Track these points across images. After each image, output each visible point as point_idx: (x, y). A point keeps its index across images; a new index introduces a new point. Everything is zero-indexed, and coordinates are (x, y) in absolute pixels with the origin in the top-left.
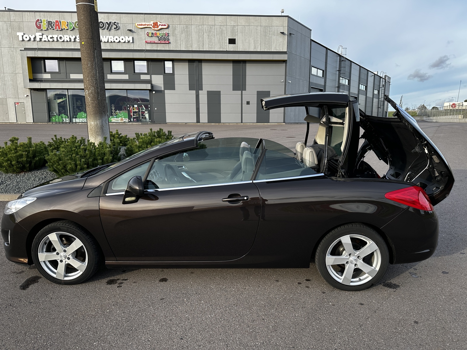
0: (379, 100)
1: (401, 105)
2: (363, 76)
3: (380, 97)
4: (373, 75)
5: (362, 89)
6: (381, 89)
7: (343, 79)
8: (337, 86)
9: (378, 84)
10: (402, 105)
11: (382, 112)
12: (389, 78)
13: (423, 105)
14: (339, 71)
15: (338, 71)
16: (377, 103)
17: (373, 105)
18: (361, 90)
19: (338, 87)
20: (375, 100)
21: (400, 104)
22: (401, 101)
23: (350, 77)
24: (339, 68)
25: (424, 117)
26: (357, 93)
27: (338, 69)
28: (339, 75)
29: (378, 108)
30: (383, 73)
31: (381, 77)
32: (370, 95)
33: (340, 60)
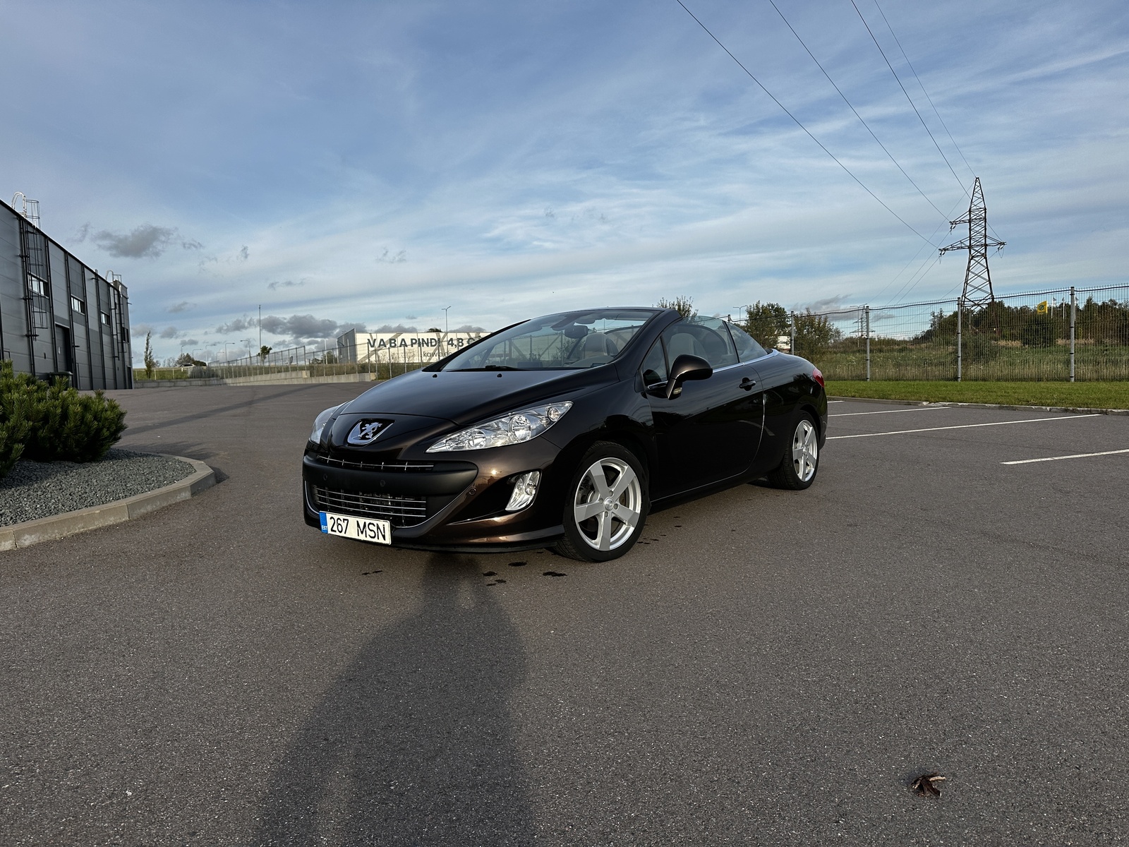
0: (112, 339)
1: (148, 352)
2: (75, 277)
3: (115, 333)
4: (94, 276)
5: (76, 309)
6: (113, 311)
7: (33, 278)
8: (22, 296)
9: (106, 300)
10: (150, 353)
11: (121, 368)
12: (125, 288)
13: (188, 355)
14: (24, 257)
15: (20, 259)
16: (110, 345)
17: (102, 351)
18: (75, 311)
19: (25, 299)
20: (106, 338)
21: (147, 350)
22: (147, 344)
23: (49, 276)
24: (22, 250)
25: (212, 379)
26: (66, 317)
27: (19, 253)
28: (23, 267)
29: (114, 357)
30: (113, 275)
31: (109, 284)
32: (93, 325)
33: (20, 228)
